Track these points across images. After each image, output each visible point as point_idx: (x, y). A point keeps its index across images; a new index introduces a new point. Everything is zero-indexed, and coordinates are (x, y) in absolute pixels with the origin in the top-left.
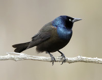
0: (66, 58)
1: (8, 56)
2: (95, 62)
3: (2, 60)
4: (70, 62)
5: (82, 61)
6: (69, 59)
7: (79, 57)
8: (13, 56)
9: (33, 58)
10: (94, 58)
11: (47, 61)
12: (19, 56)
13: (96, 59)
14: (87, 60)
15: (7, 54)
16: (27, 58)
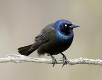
0: (68, 59)
1: (9, 58)
2: (97, 64)
3: (2, 62)
4: (72, 64)
5: (84, 63)
6: (70, 61)
7: (81, 58)
8: (13, 58)
9: (33, 60)
10: (97, 60)
11: (48, 63)
12: (19, 58)
13: (98, 61)
14: (90, 62)
15: (8, 56)
16: (28, 60)
